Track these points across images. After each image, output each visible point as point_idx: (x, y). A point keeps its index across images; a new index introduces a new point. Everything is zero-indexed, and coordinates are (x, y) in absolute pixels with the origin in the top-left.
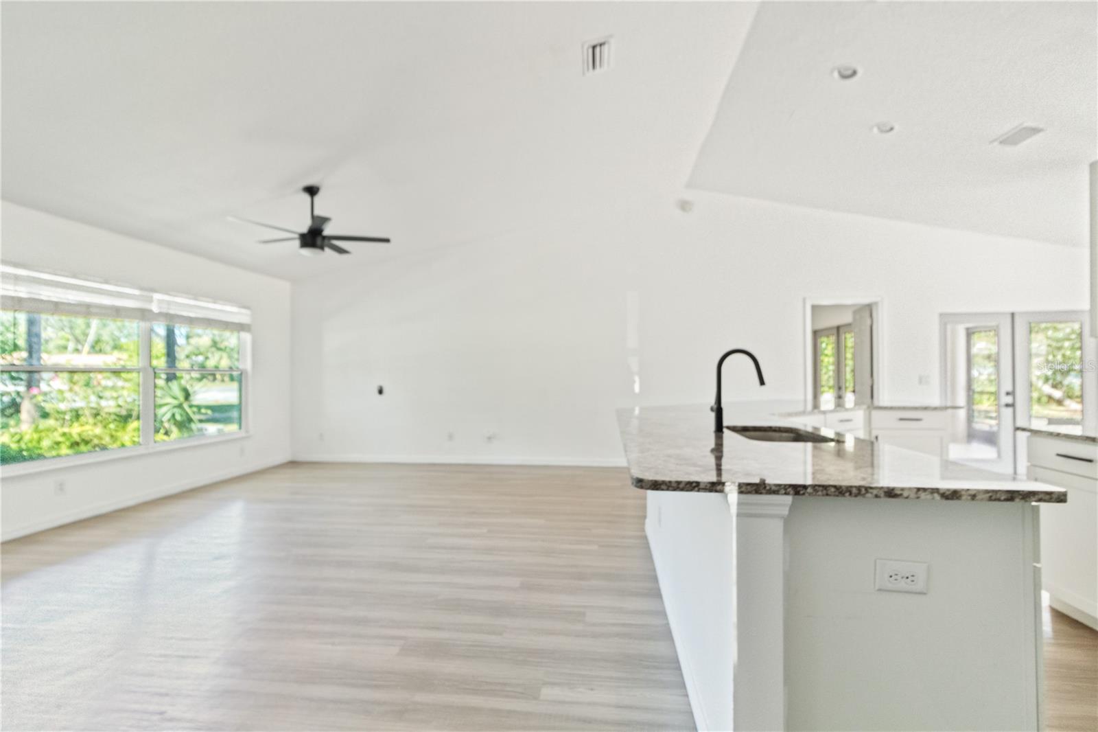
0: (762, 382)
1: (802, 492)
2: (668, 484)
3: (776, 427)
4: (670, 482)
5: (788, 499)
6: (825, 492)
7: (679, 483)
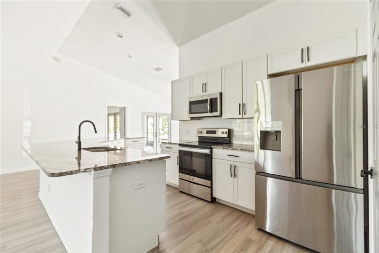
0: (96, 132)
1: (115, 167)
3: (100, 147)
5: (111, 170)
6: (122, 165)
7: (71, 172)
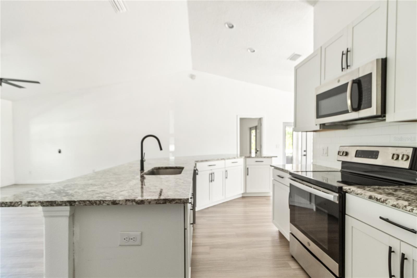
0: (161, 149)
1: (73, 204)
2: (6, 204)
4: (6, 203)
6: (84, 204)
